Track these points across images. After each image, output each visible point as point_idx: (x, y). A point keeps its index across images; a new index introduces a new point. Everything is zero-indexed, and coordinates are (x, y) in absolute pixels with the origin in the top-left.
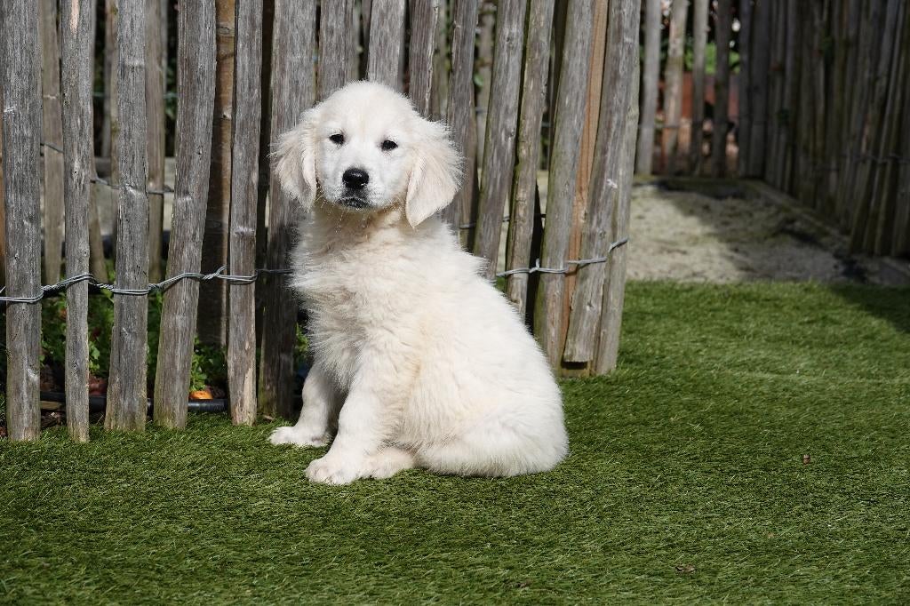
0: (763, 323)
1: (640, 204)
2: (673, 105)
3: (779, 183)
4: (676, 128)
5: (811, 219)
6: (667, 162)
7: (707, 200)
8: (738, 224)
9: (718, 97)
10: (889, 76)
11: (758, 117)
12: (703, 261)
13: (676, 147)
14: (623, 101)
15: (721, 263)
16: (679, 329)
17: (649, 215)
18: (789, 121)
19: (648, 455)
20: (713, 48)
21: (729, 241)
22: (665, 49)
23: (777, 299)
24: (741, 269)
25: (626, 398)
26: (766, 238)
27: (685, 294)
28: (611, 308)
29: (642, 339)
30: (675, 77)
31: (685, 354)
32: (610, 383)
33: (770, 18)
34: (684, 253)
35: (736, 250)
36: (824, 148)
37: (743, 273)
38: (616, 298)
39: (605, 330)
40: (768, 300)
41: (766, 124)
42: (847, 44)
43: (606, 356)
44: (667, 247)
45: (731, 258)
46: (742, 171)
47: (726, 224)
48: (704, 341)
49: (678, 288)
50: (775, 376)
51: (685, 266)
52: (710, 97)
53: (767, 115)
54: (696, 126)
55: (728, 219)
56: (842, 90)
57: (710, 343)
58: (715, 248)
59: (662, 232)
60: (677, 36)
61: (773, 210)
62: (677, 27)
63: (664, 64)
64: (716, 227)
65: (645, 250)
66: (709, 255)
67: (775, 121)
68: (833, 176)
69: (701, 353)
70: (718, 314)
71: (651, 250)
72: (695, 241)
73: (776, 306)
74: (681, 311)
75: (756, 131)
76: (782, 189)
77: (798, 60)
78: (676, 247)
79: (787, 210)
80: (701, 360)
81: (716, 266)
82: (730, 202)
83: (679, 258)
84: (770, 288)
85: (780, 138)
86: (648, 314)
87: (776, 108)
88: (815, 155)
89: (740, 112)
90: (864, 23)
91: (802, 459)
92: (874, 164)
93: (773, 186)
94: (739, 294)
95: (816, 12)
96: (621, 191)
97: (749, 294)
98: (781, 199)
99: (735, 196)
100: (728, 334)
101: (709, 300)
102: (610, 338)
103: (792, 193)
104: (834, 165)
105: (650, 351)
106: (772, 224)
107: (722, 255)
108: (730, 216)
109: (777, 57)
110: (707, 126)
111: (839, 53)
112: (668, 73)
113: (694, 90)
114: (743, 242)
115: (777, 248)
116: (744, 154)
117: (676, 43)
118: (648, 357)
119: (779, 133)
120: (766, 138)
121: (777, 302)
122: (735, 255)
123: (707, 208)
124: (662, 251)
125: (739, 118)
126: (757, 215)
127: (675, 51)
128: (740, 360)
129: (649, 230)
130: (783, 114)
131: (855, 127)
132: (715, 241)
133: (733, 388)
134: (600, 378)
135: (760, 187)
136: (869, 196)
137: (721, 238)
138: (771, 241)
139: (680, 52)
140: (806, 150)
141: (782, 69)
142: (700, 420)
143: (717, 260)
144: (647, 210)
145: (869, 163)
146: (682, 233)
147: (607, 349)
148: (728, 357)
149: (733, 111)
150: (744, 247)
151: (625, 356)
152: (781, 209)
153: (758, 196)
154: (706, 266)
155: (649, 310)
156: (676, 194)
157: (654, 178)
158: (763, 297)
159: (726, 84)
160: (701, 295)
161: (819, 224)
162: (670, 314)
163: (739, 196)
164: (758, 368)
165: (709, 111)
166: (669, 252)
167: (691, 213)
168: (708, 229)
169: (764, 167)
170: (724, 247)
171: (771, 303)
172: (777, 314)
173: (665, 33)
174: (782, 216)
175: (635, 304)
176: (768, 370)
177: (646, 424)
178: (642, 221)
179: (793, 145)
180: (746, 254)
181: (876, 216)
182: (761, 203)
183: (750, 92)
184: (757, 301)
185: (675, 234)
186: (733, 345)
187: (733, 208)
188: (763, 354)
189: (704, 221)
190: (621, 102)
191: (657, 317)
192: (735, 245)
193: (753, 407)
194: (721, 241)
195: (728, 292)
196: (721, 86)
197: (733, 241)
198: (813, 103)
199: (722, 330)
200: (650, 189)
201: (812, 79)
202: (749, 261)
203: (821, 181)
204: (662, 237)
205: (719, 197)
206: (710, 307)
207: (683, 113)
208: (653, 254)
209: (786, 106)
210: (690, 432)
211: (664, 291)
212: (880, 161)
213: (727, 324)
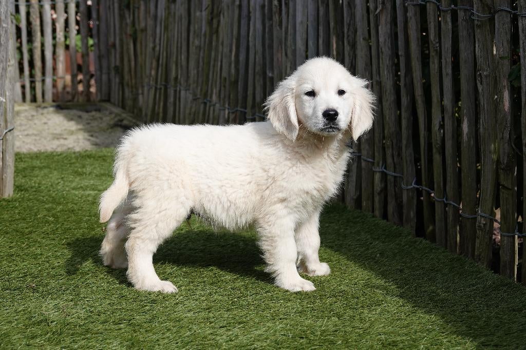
0: (95, 168)
1: (46, 117)
2: (61, 67)
3: (117, 103)
4: (63, 78)
5: (131, 119)
6: (60, 95)
7: (80, 113)
8: (95, 124)
9: (84, 62)
10: (160, 44)
11: (105, 71)
12: (75, 142)
13: (65, 87)
14: (5, 56)
15: (83, 143)
16: (51, 174)
17: (50, 123)
18: (119, 70)
19: (23, 233)
20: (79, 37)
21: (89, 132)
22: (54, 38)
23: (105, 156)
24: (93, 145)
25: (16, 208)
26: (108, 129)
27: (57, 157)
28: (8, 164)
29: (30, 179)
30: (61, 52)
31: (52, 185)
32: (9, 202)
33: (107, 21)
34: (66, 139)
35: (92, 136)
36: (136, 83)
37: (94, 146)
38: (10, 158)
39: (5, 175)
40: (100, 157)
41: (109, 74)
42: (142, 31)
43: (7, 188)
44: (57, 137)
45: (89, 140)
46: (99, 98)
47: (88, 124)
48: (62, 178)
49: (55, 154)
50: (96, 192)
51: (64, 145)
52: (80, 61)
53: (109, 68)
54: (74, 77)
55: (89, 121)
56: (141, 54)
57: (65, 179)
58: (81, 136)
59: (55, 129)
60: (60, 31)
61: (113, 116)
62: (60, 26)
63: (54, 46)
64: (84, 125)
65: (45, 139)
66: (78, 139)
67: (113, 73)
68: (140, 97)
69: (60, 184)
70: (72, 165)
71: (48, 139)
72: (72, 133)
73: (103, 159)
74: (54, 165)
75: (104, 77)
76: (119, 106)
77: (121, 40)
78: (62, 136)
79: (120, 115)
80: (59, 188)
81: (81, 144)
82: (93, 113)
83: (62, 141)
84: (102, 151)
85: (116, 80)
86: (36, 167)
87: (113, 65)
88: (132, 87)
89: (96, 69)
90: (149, 20)
91: (102, 229)
92: (156, 88)
93: (114, 104)
94: (85, 156)
95: (127, 16)
96: (8, 103)
97: (91, 155)
98: (117, 110)
99: (96, 110)
100: (75, 175)
101: (69, 159)
102: (8, 179)
103: (123, 107)
104: (140, 91)
105: (33, 185)
106: (112, 122)
107: (85, 139)
108: (91, 120)
109: (111, 40)
110: (80, 77)
111: (139, 35)
112: (57, 50)
113: (71, 58)
114: (96, 132)
115: (113, 134)
116: (99, 89)
117: (60, 35)
118: (32, 188)
119: (115, 77)
120: (109, 80)
121: (104, 158)
122: (90, 138)
123: (80, 117)
124: (54, 139)
125: (96, 71)
126: (104, 119)
127: (60, 39)
128: (79, 186)
129: (48, 129)
130: (116, 68)
131: (148, 72)
132: (82, 132)
133: (73, 199)
134: (4, 199)
135: (107, 105)
136: (154, 104)
137: (86, 130)
138: (110, 130)
139: (63, 39)
140: (128, 85)
141: (114, 45)
142: (53, 216)
143: (81, 141)
144: (49, 119)
145: (154, 88)
146: (65, 130)
147: (7, 184)
148: (74, 184)
149: (92, 69)
150: (97, 134)
151: (18, 188)
152: (117, 115)
153: (107, 109)
154: (75, 144)
155: (37, 166)
156: (66, 111)
157: (54, 104)
158: (97, 155)
159: (88, 54)
160: (65, 157)
161: (134, 121)
162: (48, 167)
163: (99, 110)
164: (88, 189)
165: (80, 68)
166: (58, 139)
167: (72, 119)
168: (80, 127)
169: (109, 94)
170: (86, 135)
171: (101, 159)
172: (103, 163)
173: (54, 30)
174: (116, 119)
175: (30, 164)
176: (93, 190)
177: (24, 219)
178: (46, 125)
179: (122, 83)
180: (97, 137)
181: (158, 114)
182: (107, 113)
183: (100, 58)
184: (94, 158)
185: (62, 131)
186: (77, 179)
187: (93, 116)
188: (92, 182)
189: (78, 123)
190: (3, 57)
191: (41, 168)
192: (91, 134)
193: (82, 208)
194: (85, 132)
195: (80, 155)
196: (85, 55)
197: (91, 132)
198: (129, 61)
199: (73, 172)
200: (51, 109)
201: (128, 49)
202: (98, 141)
203: (135, 100)
204: (55, 132)
205: (87, 112)
206: (69, 162)
207: (66, 70)
208: (50, 141)
209: (118, 63)
210: (47, 222)
211: (47, 156)
212: (159, 87)
213: (76, 169)
